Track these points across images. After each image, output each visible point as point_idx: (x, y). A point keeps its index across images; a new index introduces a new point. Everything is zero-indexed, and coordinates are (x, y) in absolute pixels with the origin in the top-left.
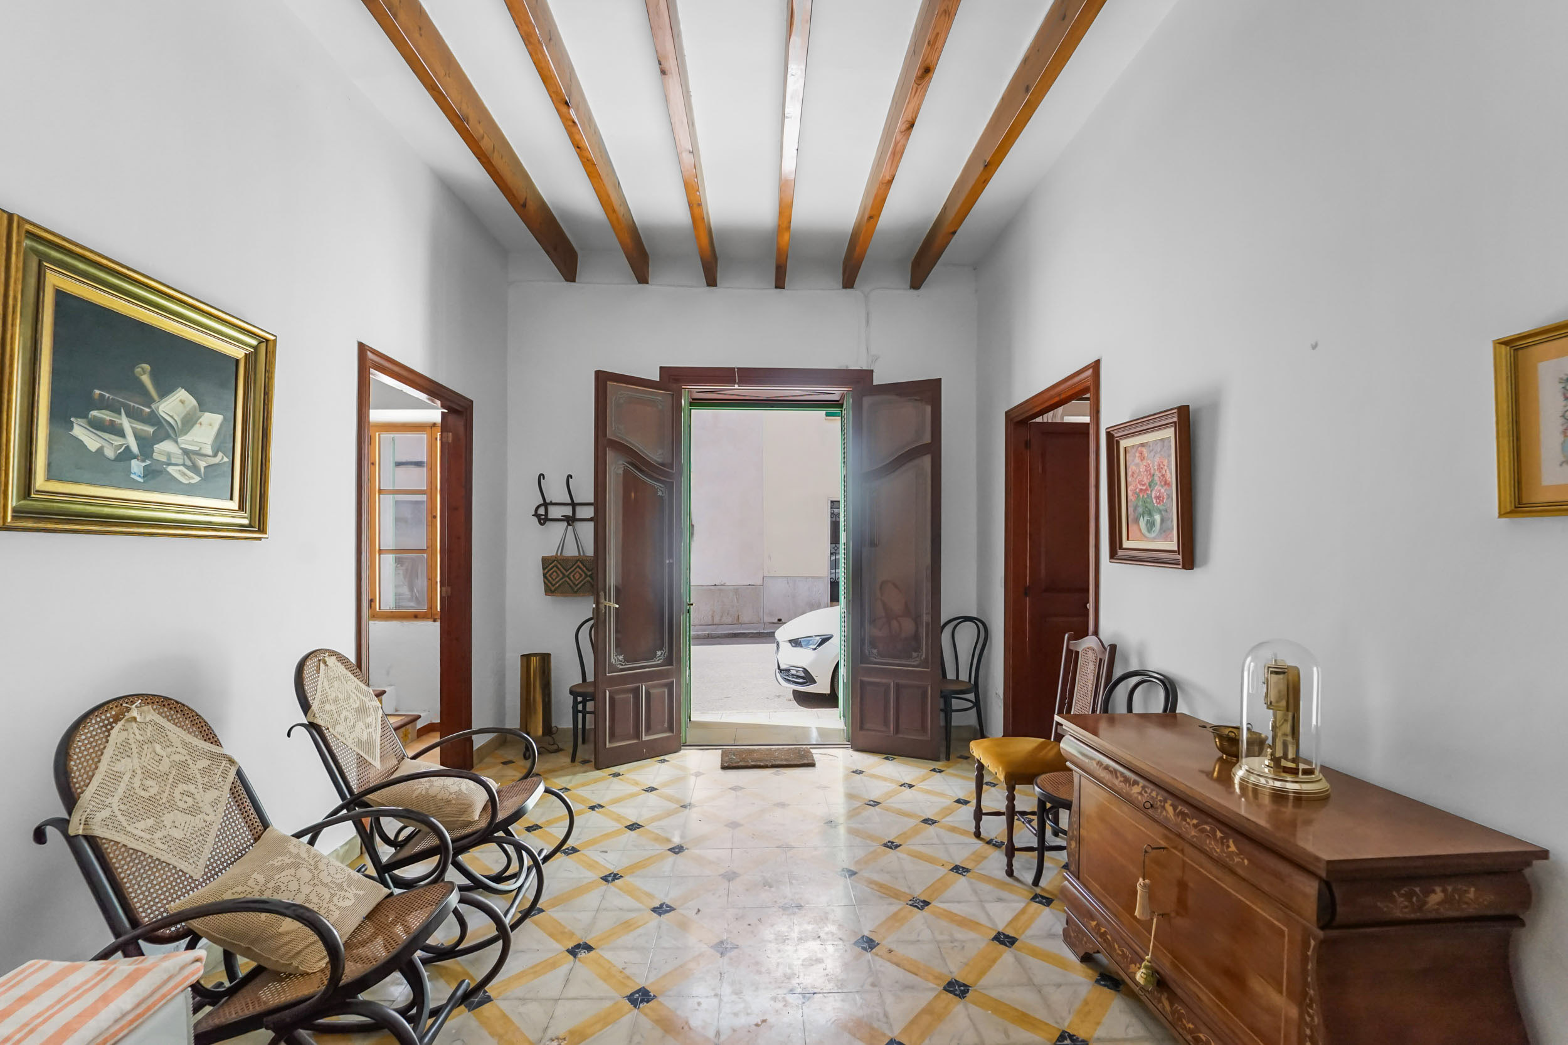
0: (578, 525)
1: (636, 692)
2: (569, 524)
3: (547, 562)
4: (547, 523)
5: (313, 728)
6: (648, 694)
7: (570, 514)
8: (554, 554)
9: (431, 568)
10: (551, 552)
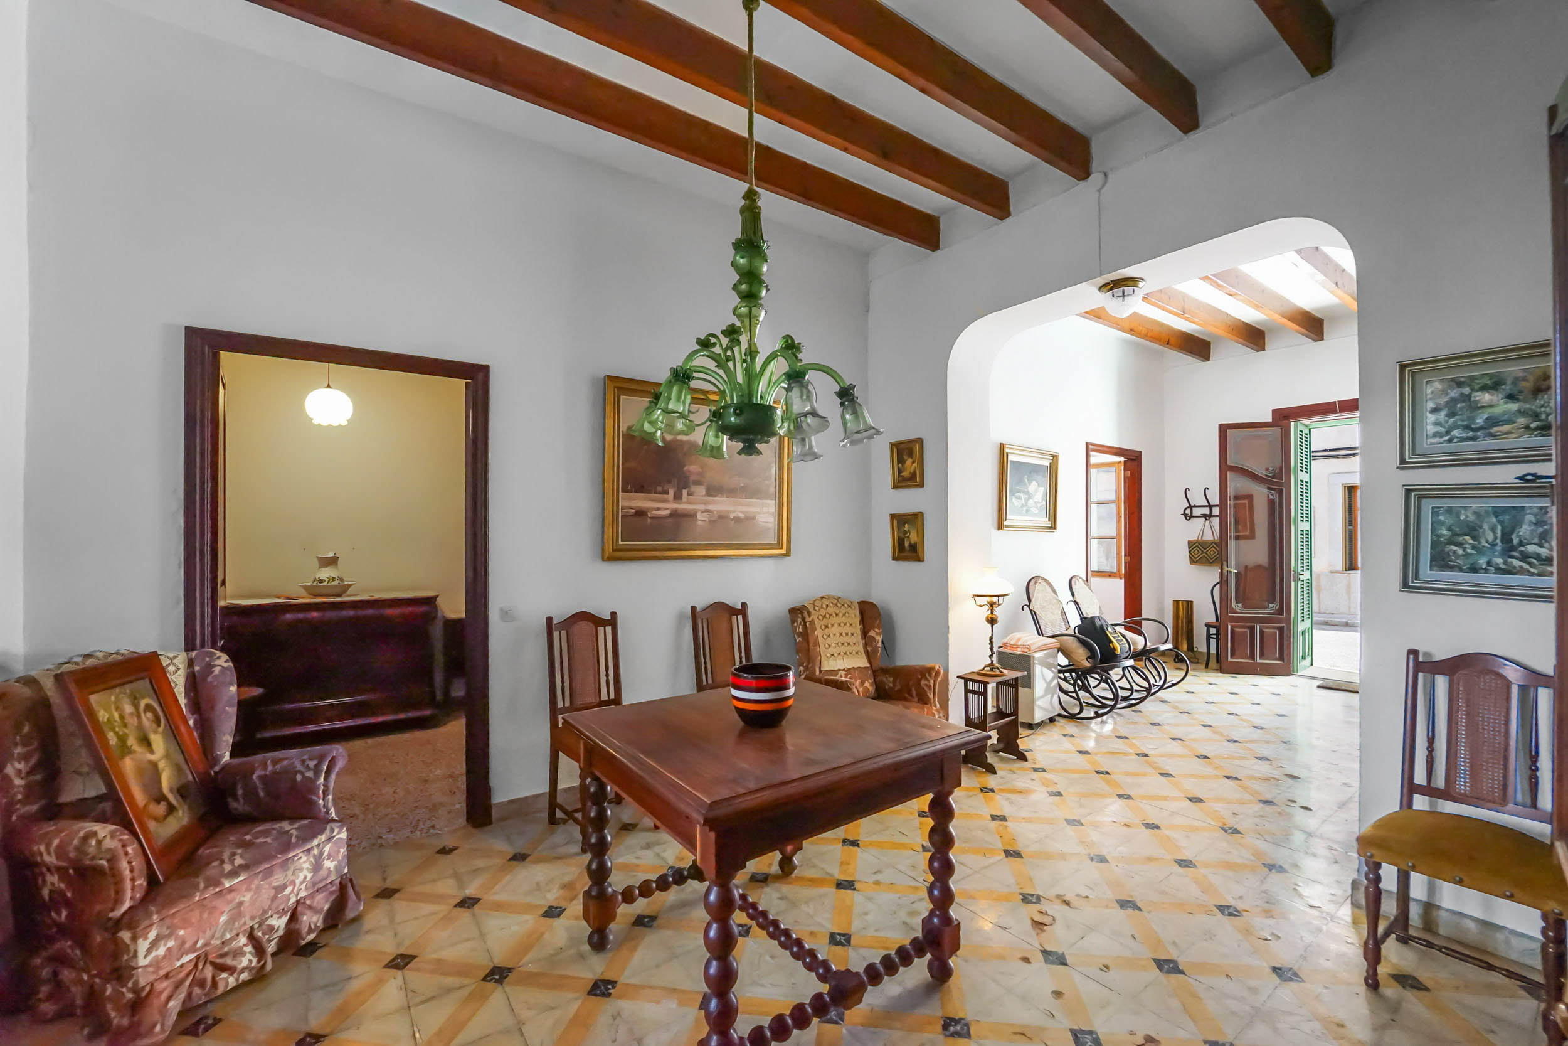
0: (1212, 519)
1: (1252, 629)
2: (1206, 519)
3: (1191, 544)
4: (1192, 519)
5: (1075, 602)
6: (1262, 632)
7: (1208, 513)
8: (1196, 539)
9: (1119, 548)
10: (1194, 538)
